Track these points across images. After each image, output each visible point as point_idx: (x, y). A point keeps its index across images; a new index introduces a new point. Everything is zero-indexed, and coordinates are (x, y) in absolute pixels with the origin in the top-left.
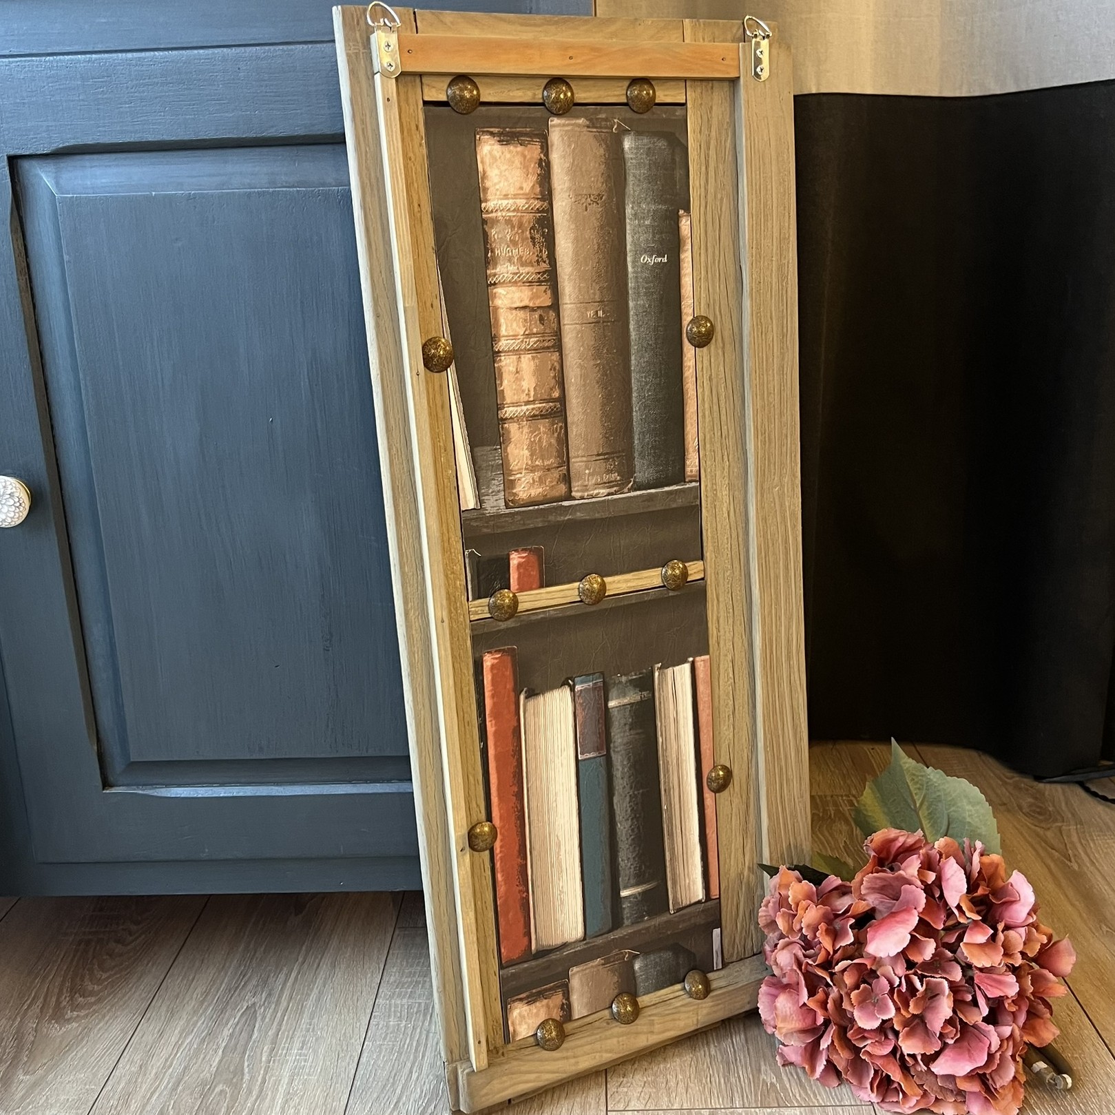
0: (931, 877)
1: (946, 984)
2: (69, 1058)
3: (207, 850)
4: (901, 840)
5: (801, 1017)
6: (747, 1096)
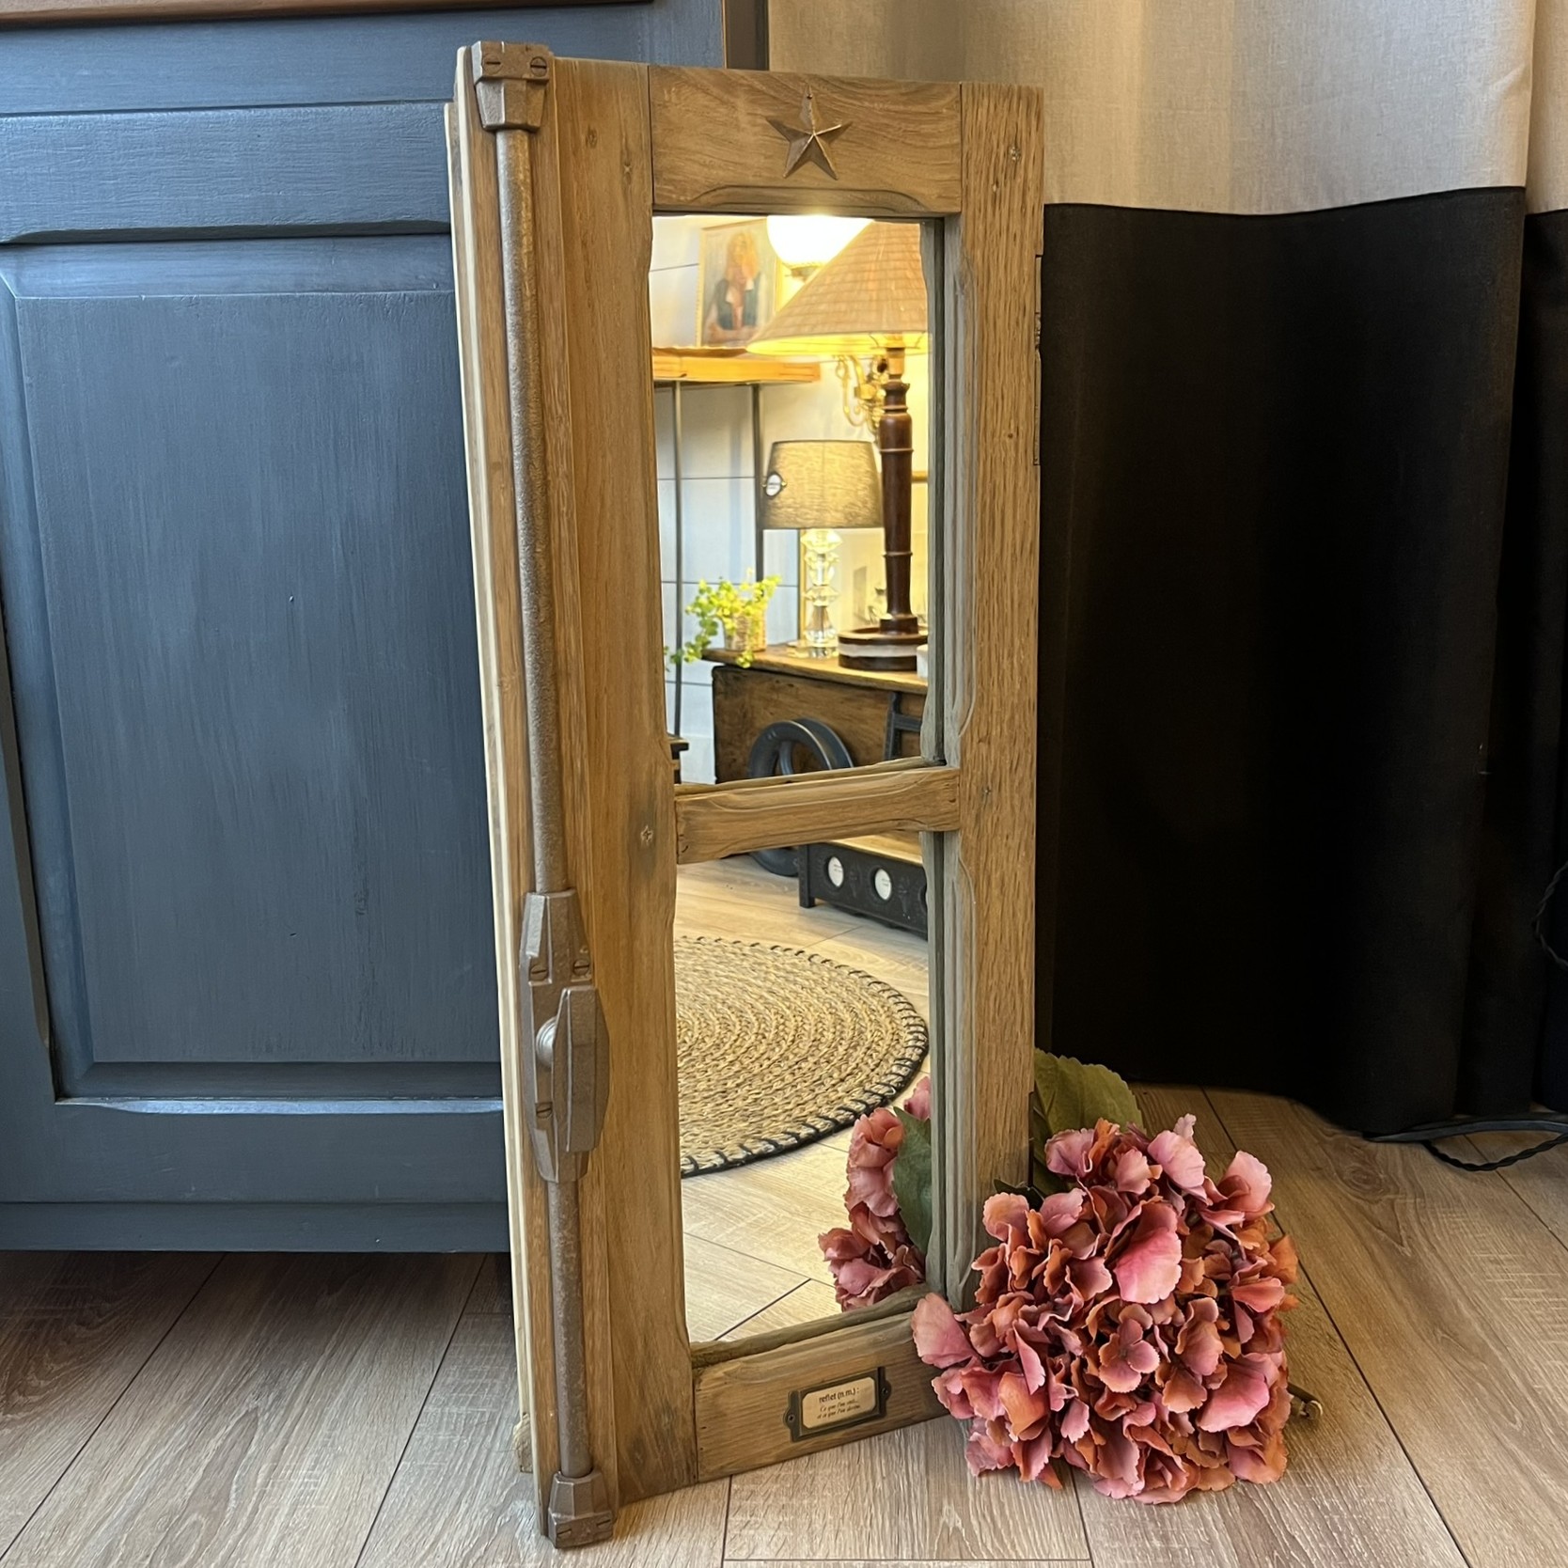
3: (193, 1189)
6: (919, 1545)
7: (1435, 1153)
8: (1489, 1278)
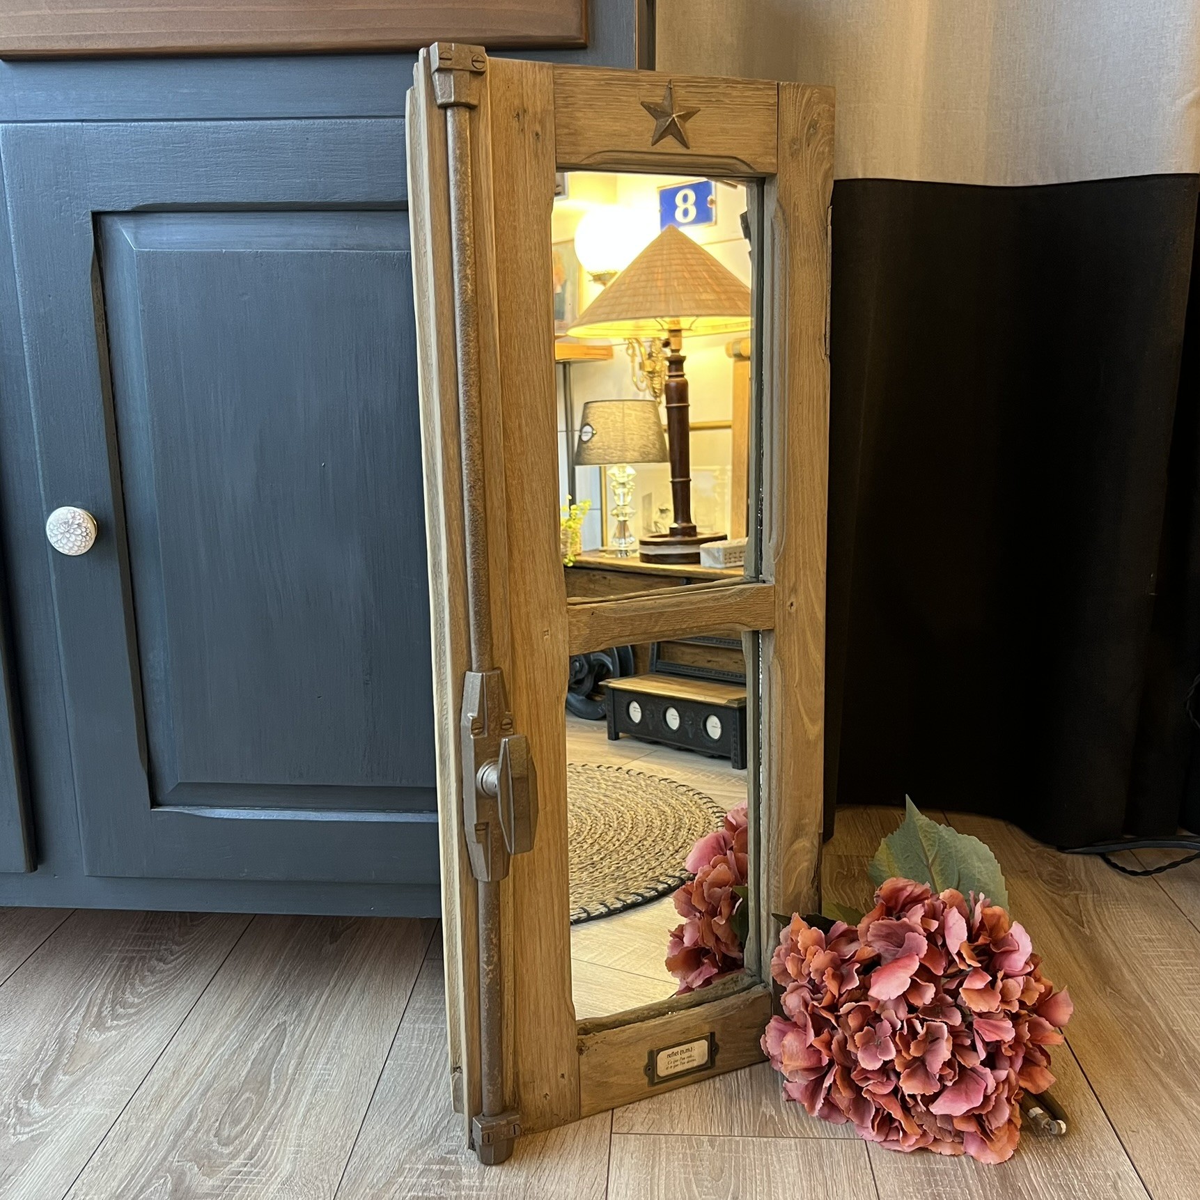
0: (935, 925)
1: (945, 1027)
2: (107, 1063)
3: (246, 870)
4: (909, 889)
5: (806, 1056)
6: (746, 1126)
7: (1108, 862)
8: (1144, 951)
